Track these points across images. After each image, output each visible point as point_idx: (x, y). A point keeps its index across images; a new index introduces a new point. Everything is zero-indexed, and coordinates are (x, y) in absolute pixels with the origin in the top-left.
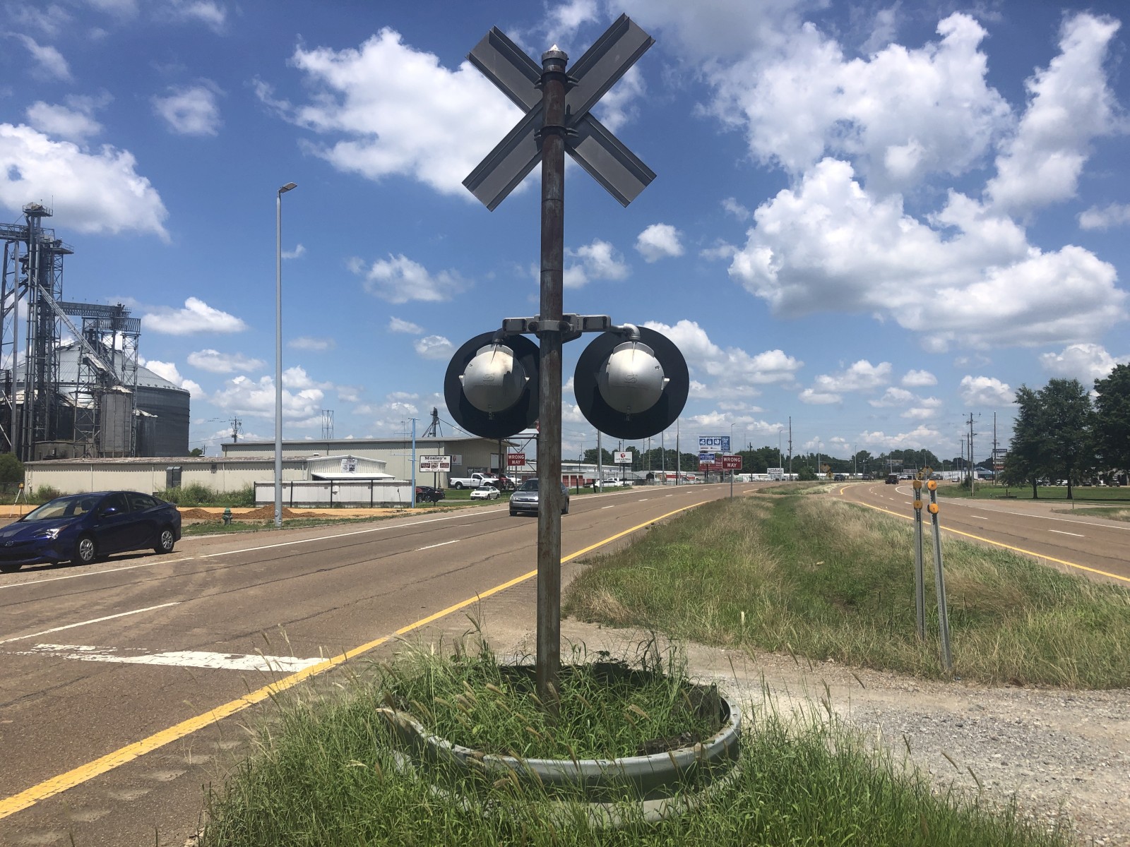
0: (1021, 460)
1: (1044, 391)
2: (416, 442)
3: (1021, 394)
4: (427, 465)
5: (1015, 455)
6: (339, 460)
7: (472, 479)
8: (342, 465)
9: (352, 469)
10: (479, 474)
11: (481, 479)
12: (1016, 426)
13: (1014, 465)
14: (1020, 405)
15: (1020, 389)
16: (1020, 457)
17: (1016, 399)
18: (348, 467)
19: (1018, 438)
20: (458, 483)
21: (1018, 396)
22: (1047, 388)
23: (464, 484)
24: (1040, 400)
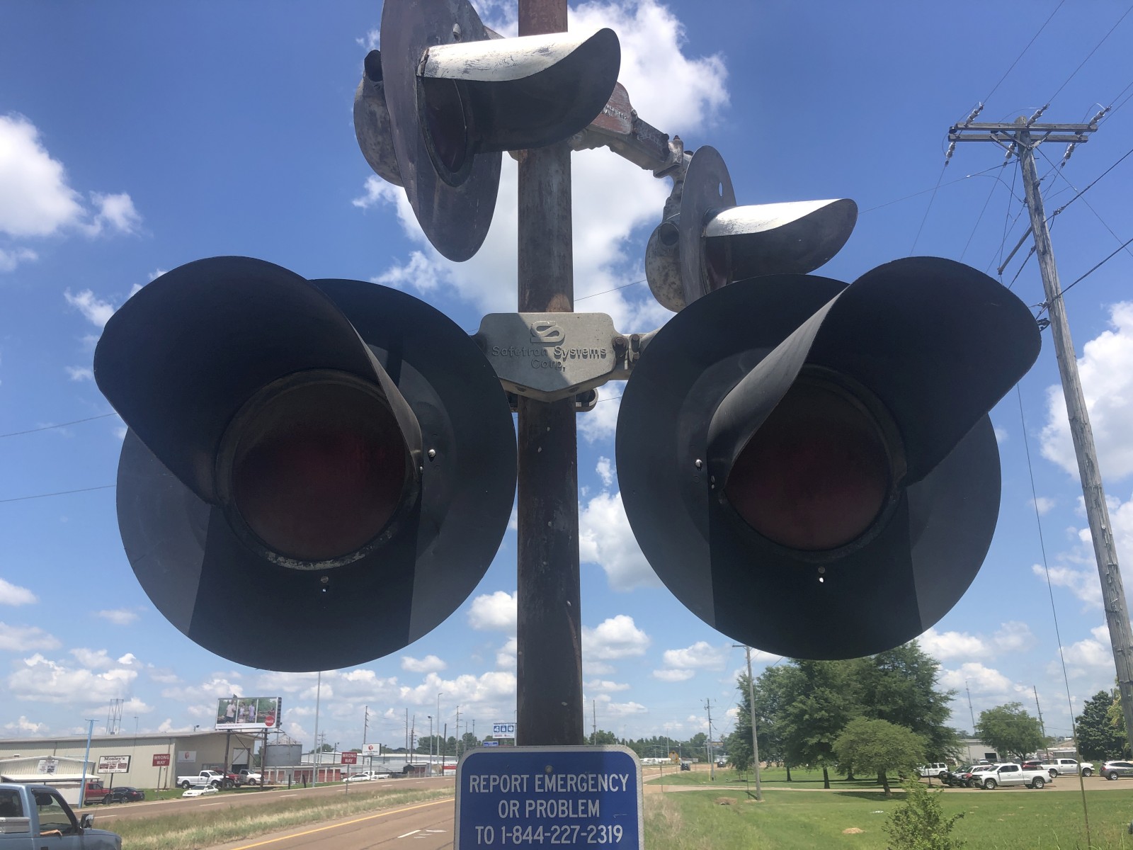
0: (742, 744)
1: (762, 678)
2: (92, 741)
3: (741, 680)
4: (105, 766)
5: (739, 740)
6: (36, 762)
7: (200, 777)
8: (39, 766)
9: (50, 771)
10: (208, 771)
11: (209, 776)
12: (739, 711)
13: (738, 749)
14: (742, 691)
15: (741, 676)
16: (743, 741)
17: (738, 685)
18: (47, 768)
19: (741, 723)
20: (186, 782)
21: (740, 683)
22: (764, 675)
23: (191, 783)
24: (759, 687)
